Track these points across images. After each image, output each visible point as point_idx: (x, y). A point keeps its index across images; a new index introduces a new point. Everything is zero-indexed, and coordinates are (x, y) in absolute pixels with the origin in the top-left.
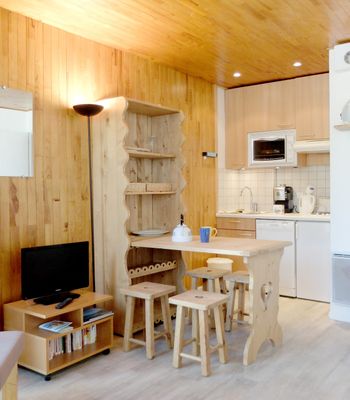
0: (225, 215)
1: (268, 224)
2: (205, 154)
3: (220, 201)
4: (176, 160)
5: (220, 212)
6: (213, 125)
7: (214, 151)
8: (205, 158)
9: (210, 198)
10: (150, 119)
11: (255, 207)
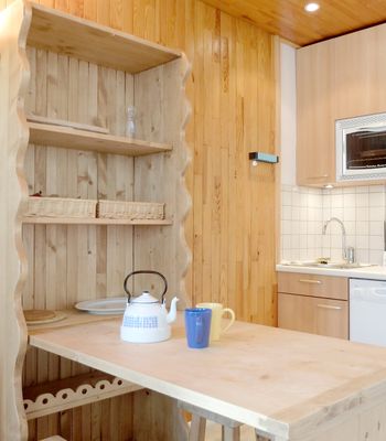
0: (292, 268)
1: (374, 288)
2: (253, 156)
3: (285, 241)
4: (173, 156)
5: (284, 263)
6: (272, 106)
7: (273, 153)
8: (254, 163)
9: (265, 237)
10: (130, 78)
11: (351, 256)
